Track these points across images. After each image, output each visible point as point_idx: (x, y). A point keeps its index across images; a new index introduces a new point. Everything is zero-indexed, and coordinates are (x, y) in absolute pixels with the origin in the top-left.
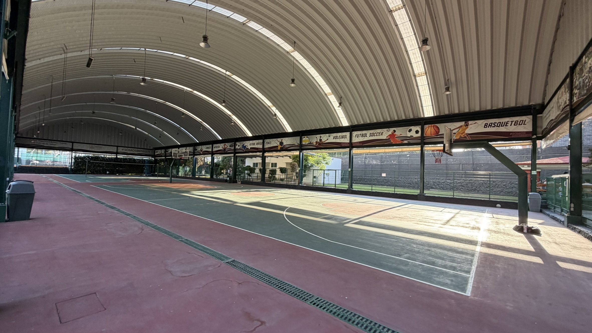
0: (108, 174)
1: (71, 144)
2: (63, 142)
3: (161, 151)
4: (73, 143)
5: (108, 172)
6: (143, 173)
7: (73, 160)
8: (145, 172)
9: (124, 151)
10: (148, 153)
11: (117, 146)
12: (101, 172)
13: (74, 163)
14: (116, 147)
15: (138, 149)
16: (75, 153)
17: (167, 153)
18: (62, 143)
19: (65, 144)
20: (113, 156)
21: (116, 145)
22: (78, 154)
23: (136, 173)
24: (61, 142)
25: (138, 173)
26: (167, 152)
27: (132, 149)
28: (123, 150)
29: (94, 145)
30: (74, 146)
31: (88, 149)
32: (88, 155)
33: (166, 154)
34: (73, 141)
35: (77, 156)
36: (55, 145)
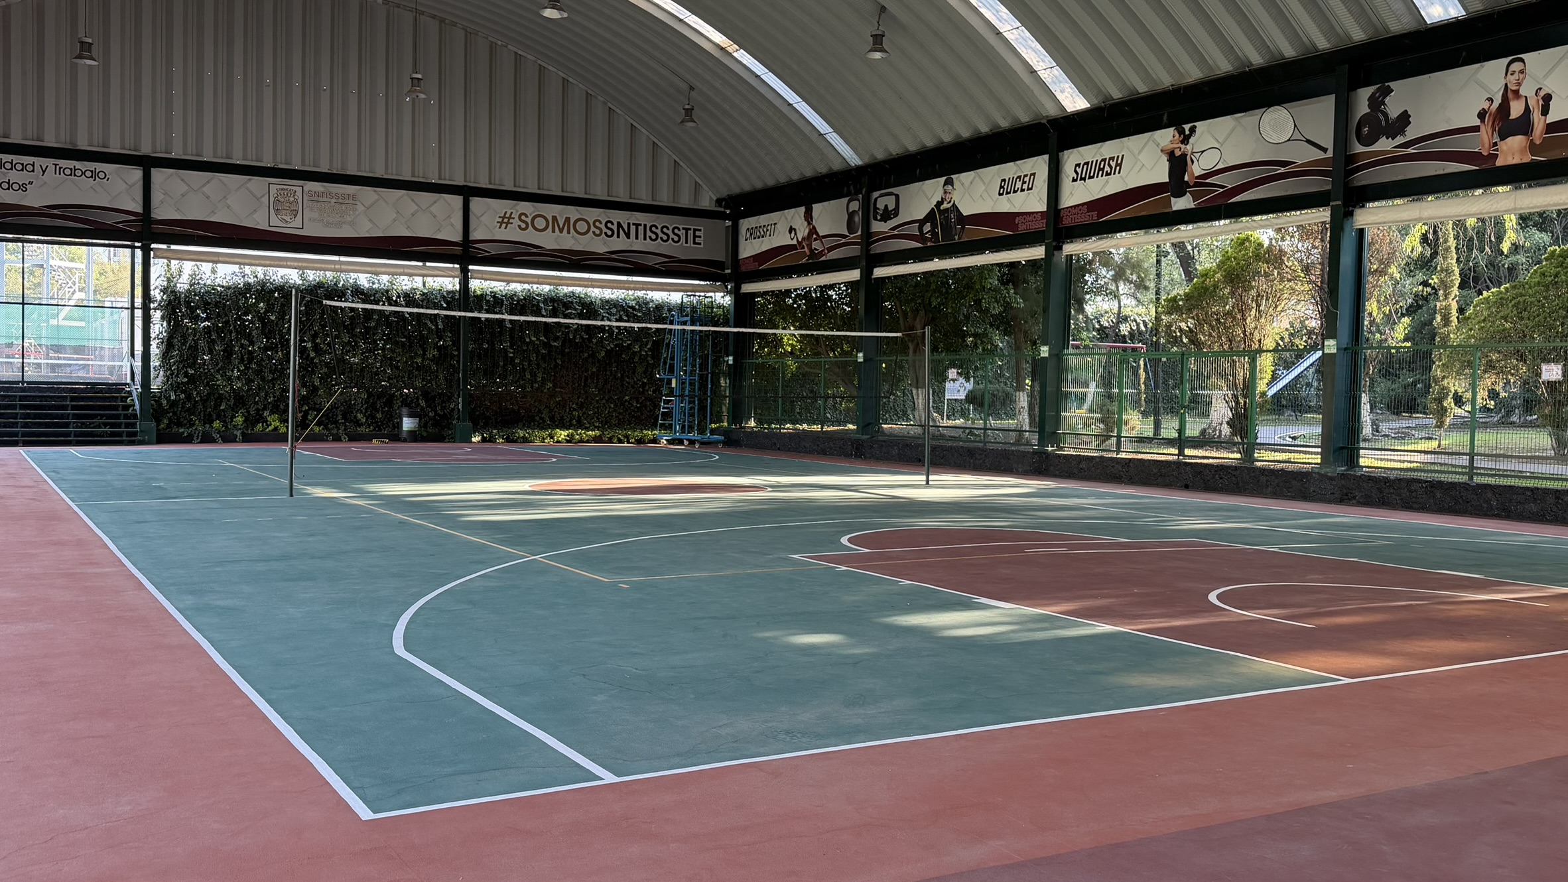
0: (414, 437)
1: (136, 174)
2: (78, 164)
3: (808, 217)
4: (147, 163)
5: (408, 424)
6: (653, 426)
7: (157, 315)
8: (666, 416)
9: (512, 233)
10: (682, 250)
11: (467, 192)
12: (358, 423)
13: (169, 345)
14: (457, 201)
15: (618, 216)
16: (169, 256)
17: (877, 226)
18: (73, 171)
19: (94, 175)
20: (445, 280)
21: (459, 181)
22: (188, 266)
23: (605, 424)
24: (63, 163)
25: (620, 425)
26: (887, 215)
27: (573, 212)
28: (505, 221)
29: (294, 185)
30: (157, 197)
31: (259, 221)
32: (260, 271)
33: (868, 237)
34: (146, 149)
35: (182, 285)
36: (23, 187)
